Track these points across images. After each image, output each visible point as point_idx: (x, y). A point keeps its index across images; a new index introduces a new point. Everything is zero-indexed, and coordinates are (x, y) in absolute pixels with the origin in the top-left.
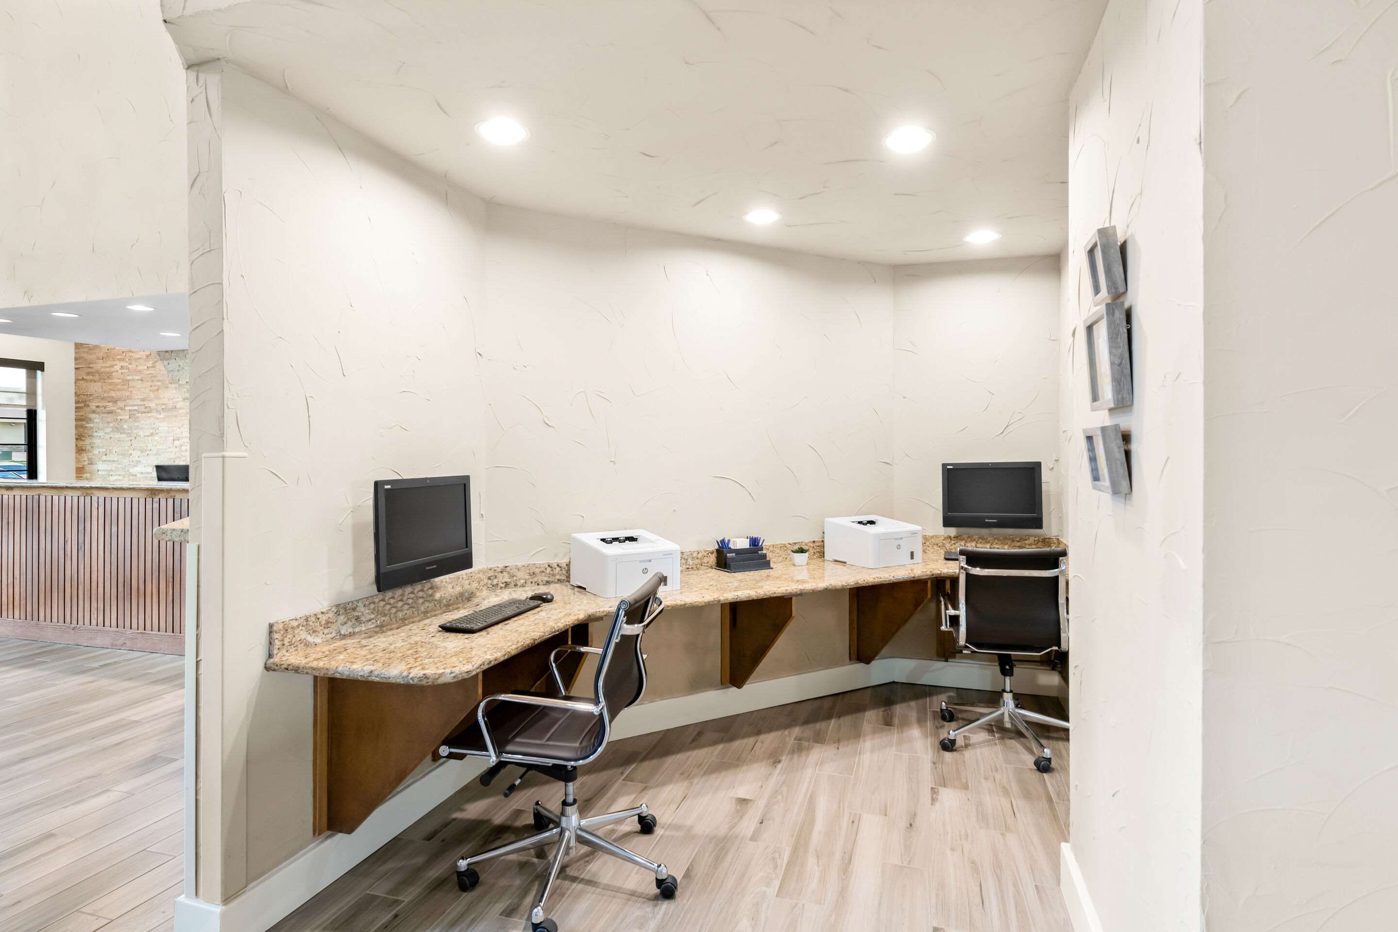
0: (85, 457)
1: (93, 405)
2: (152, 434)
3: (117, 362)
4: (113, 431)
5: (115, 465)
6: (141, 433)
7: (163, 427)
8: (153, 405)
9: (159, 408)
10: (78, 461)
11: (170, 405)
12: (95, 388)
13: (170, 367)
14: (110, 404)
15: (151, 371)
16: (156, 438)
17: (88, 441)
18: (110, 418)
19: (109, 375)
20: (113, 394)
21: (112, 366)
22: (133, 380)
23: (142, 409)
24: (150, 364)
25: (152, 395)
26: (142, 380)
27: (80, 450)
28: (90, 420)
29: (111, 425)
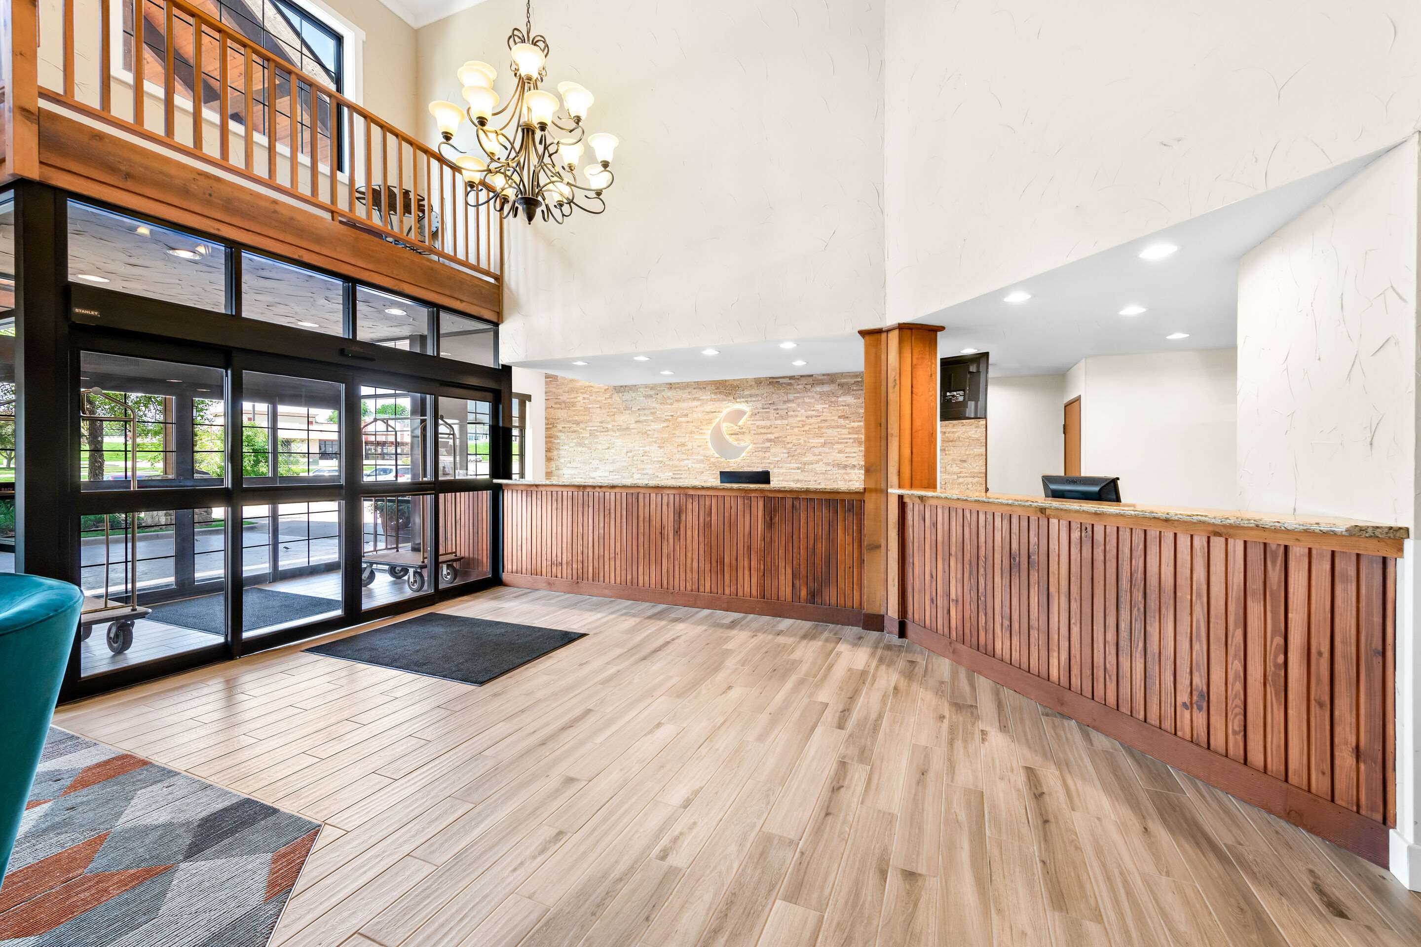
0: (553, 465)
1: (560, 427)
2: (609, 448)
3: (580, 395)
4: (576, 445)
5: (578, 470)
6: (599, 447)
7: (619, 442)
8: (610, 426)
9: (615, 428)
10: (547, 467)
11: (625, 426)
12: (562, 414)
13: (624, 398)
14: (575, 425)
15: (609, 401)
16: (613, 451)
17: (555, 453)
18: (574, 435)
19: (573, 404)
20: (576, 418)
21: (576, 398)
22: (593, 408)
23: (601, 429)
24: (607, 395)
25: (609, 419)
26: (600, 408)
27: (549, 459)
28: (557, 437)
29: (575, 441)
